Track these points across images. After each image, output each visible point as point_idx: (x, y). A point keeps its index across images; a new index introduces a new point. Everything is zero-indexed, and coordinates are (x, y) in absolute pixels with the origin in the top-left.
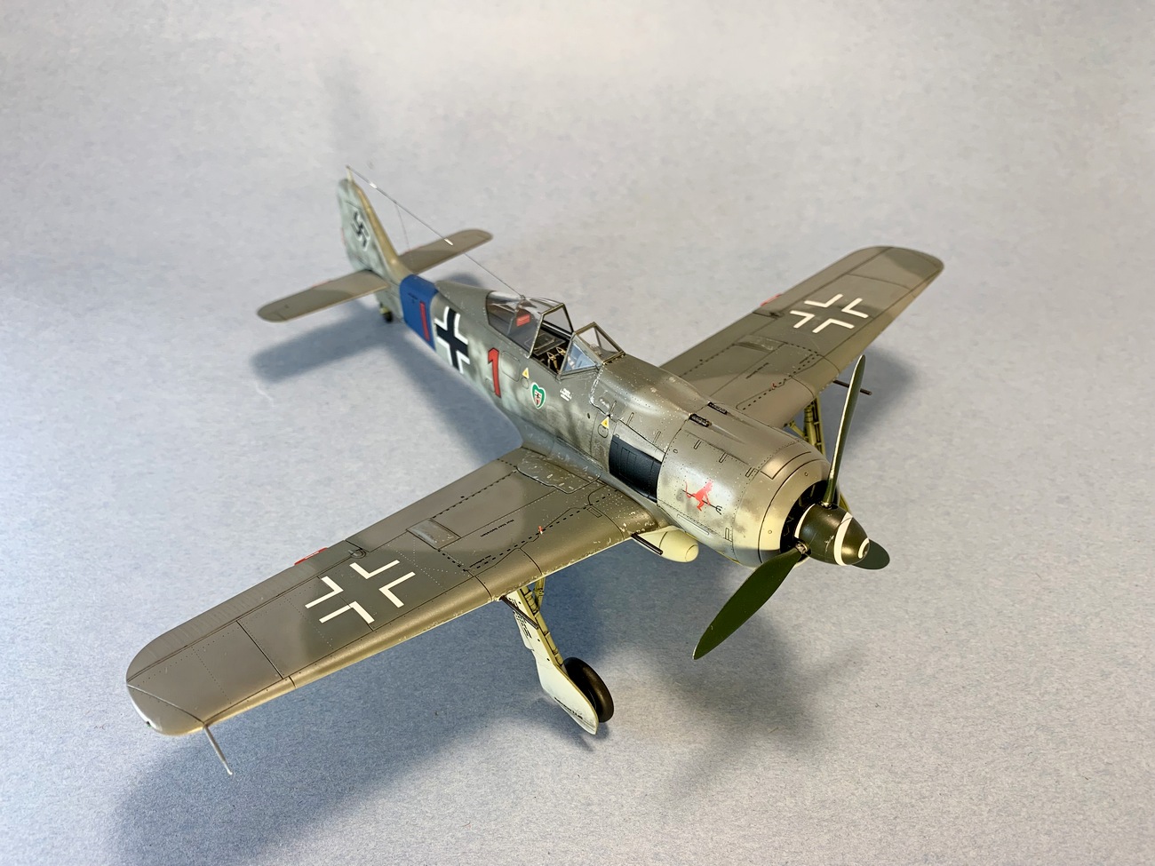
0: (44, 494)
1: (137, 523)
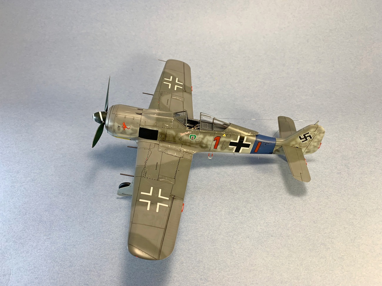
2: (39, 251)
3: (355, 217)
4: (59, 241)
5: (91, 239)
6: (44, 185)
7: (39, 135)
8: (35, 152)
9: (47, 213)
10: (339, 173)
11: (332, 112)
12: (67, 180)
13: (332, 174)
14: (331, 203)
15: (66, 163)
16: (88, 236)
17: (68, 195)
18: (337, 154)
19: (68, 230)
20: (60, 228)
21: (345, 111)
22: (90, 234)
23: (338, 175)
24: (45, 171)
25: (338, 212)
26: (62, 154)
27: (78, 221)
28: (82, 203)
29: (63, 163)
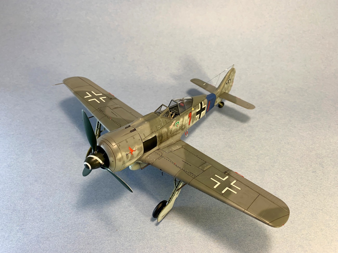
0: (12, 157)
1: (37, 167)
2: (10, 243)
3: (331, 219)
4: (32, 232)
5: (65, 231)
6: (20, 172)
7: (19, 119)
8: (13, 137)
9: (21, 201)
10: (314, 172)
11: (305, 109)
12: (45, 167)
13: (307, 172)
14: (308, 203)
15: (43, 149)
16: (63, 228)
17: (44, 183)
18: (311, 152)
19: (43, 220)
20: (34, 218)
21: (317, 109)
22: (64, 226)
23: (313, 173)
24: (23, 157)
25: (315, 212)
26: (40, 140)
27: (53, 211)
28: (58, 192)
29: (41, 149)
